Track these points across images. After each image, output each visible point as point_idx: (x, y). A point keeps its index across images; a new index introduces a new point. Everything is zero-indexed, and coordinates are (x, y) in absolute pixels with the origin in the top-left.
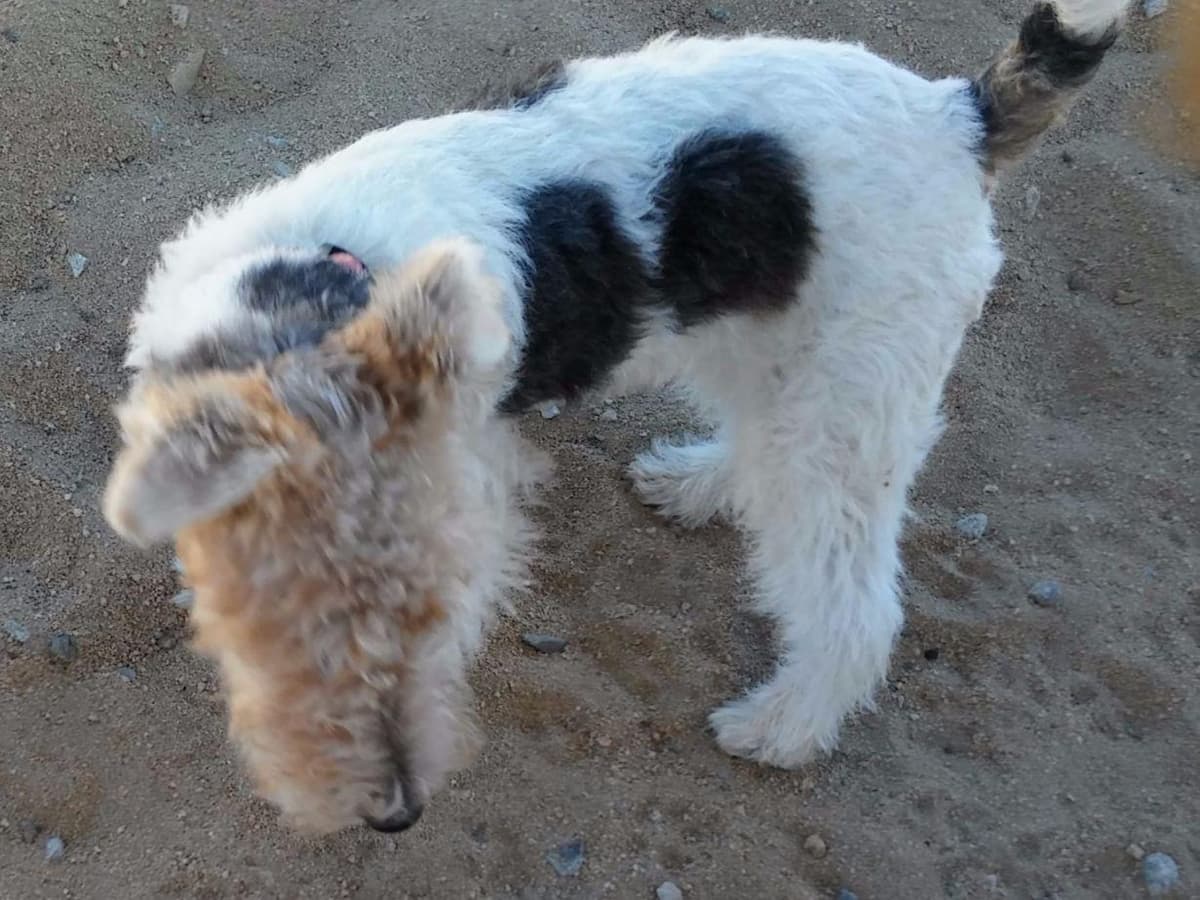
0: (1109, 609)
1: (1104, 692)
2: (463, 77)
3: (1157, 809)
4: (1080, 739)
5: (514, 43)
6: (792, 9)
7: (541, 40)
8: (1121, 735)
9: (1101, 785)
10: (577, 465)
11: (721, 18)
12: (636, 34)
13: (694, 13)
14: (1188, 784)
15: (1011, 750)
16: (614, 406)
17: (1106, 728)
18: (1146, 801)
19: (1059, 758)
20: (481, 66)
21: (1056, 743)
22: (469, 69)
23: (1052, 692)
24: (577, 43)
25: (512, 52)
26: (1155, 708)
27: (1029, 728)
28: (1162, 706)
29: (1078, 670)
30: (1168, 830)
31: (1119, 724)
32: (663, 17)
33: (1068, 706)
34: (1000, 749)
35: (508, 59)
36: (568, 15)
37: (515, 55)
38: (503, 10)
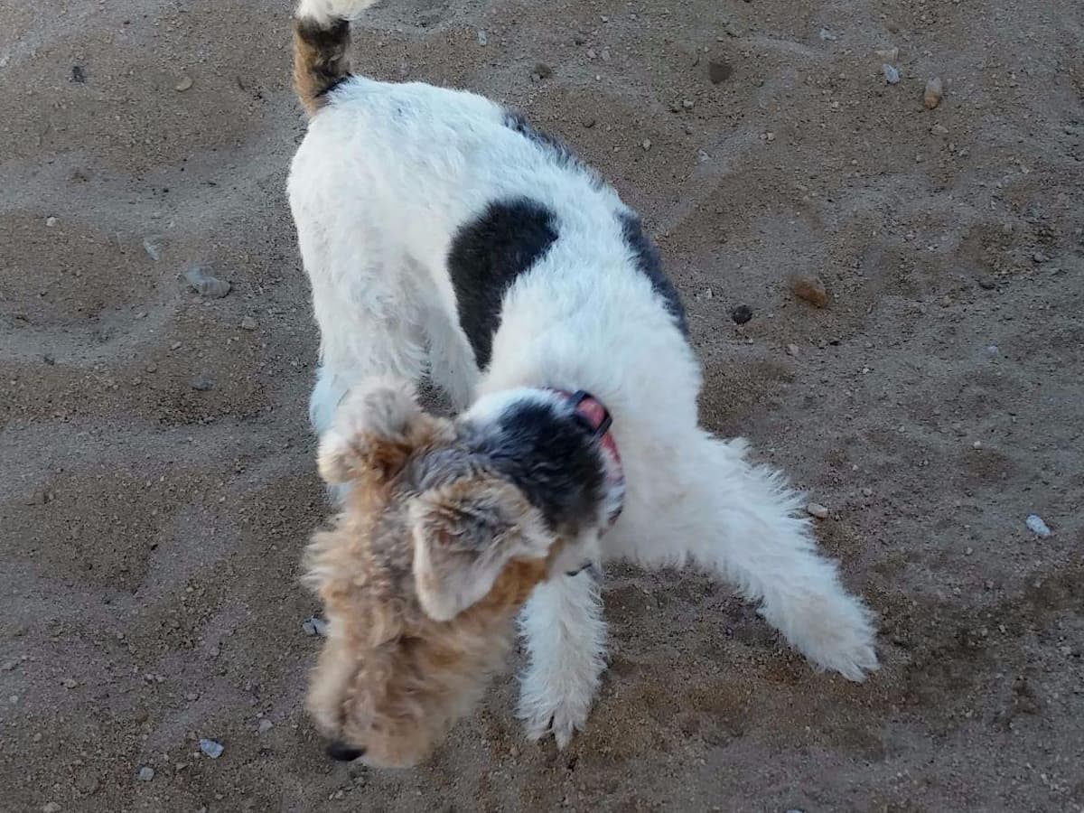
0: (678, 654)
1: (702, 716)
2: (20, 536)
3: (774, 779)
4: (702, 761)
5: (49, 490)
6: (255, 356)
7: (70, 476)
8: (729, 740)
9: (732, 785)
10: (259, 779)
11: (206, 388)
12: (146, 432)
13: (184, 394)
14: (785, 748)
15: (662, 799)
16: (266, 716)
17: (717, 742)
18: (765, 777)
19: (695, 784)
20: (31, 520)
21: (688, 775)
22: (21, 528)
23: (670, 739)
24: (100, 464)
25: (51, 497)
26: (741, 706)
27: (666, 776)
28: (744, 702)
29: (678, 712)
30: (787, 790)
31: (724, 733)
32: (162, 408)
33: (684, 741)
34: (655, 804)
35: (51, 503)
36: (82, 447)
37: (55, 498)
38: (28, 470)
